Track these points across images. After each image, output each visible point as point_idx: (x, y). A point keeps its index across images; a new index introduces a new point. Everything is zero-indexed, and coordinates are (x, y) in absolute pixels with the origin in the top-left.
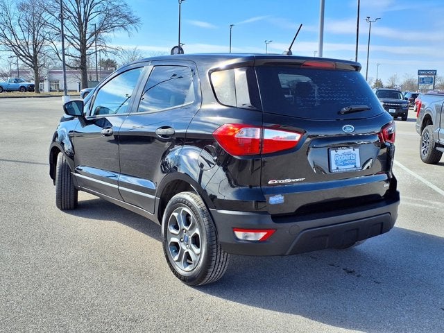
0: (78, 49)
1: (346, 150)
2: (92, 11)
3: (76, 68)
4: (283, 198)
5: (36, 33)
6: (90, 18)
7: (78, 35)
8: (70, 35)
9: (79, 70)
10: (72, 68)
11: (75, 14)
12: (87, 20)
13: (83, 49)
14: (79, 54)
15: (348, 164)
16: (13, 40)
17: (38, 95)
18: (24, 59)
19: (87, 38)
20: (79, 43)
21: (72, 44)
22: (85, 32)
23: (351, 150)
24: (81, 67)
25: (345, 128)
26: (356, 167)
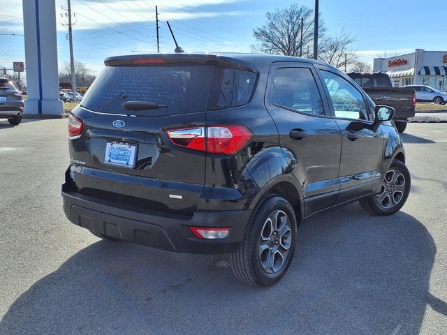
1: (122, 146)
15: (121, 159)
23: (127, 146)
25: (115, 123)
26: (127, 164)
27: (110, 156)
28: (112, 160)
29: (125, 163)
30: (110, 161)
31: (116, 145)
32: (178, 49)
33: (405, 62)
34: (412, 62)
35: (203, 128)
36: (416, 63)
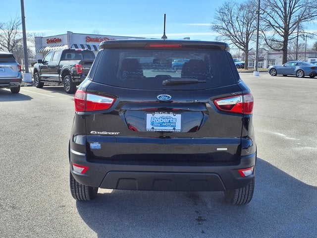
0: (282, 36)
1: (166, 115)
2: (296, 6)
3: (279, 50)
4: (100, 145)
5: (249, 25)
6: (293, 11)
7: (283, 25)
8: (277, 25)
9: (282, 52)
10: (276, 50)
11: (282, 9)
12: (291, 14)
13: (286, 36)
14: (282, 39)
15: (166, 126)
16: (232, 31)
17: (246, 71)
18: (239, 45)
19: (290, 27)
20: (284, 31)
21: (278, 32)
22: (289, 22)
23: (171, 115)
24: (282, 49)
25: (159, 97)
26: (174, 129)
27: (152, 124)
28: (155, 128)
29: (172, 128)
30: (153, 128)
31: (158, 115)
32: (165, 37)
33: (59, 40)
34: (65, 40)
35: (241, 96)
36: (69, 41)
